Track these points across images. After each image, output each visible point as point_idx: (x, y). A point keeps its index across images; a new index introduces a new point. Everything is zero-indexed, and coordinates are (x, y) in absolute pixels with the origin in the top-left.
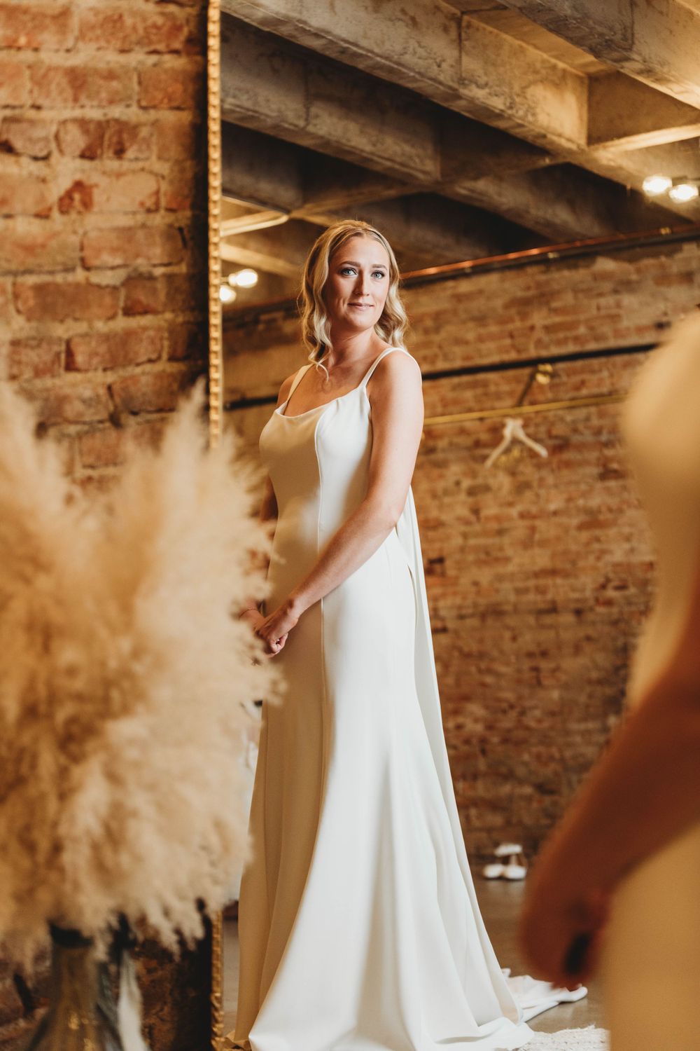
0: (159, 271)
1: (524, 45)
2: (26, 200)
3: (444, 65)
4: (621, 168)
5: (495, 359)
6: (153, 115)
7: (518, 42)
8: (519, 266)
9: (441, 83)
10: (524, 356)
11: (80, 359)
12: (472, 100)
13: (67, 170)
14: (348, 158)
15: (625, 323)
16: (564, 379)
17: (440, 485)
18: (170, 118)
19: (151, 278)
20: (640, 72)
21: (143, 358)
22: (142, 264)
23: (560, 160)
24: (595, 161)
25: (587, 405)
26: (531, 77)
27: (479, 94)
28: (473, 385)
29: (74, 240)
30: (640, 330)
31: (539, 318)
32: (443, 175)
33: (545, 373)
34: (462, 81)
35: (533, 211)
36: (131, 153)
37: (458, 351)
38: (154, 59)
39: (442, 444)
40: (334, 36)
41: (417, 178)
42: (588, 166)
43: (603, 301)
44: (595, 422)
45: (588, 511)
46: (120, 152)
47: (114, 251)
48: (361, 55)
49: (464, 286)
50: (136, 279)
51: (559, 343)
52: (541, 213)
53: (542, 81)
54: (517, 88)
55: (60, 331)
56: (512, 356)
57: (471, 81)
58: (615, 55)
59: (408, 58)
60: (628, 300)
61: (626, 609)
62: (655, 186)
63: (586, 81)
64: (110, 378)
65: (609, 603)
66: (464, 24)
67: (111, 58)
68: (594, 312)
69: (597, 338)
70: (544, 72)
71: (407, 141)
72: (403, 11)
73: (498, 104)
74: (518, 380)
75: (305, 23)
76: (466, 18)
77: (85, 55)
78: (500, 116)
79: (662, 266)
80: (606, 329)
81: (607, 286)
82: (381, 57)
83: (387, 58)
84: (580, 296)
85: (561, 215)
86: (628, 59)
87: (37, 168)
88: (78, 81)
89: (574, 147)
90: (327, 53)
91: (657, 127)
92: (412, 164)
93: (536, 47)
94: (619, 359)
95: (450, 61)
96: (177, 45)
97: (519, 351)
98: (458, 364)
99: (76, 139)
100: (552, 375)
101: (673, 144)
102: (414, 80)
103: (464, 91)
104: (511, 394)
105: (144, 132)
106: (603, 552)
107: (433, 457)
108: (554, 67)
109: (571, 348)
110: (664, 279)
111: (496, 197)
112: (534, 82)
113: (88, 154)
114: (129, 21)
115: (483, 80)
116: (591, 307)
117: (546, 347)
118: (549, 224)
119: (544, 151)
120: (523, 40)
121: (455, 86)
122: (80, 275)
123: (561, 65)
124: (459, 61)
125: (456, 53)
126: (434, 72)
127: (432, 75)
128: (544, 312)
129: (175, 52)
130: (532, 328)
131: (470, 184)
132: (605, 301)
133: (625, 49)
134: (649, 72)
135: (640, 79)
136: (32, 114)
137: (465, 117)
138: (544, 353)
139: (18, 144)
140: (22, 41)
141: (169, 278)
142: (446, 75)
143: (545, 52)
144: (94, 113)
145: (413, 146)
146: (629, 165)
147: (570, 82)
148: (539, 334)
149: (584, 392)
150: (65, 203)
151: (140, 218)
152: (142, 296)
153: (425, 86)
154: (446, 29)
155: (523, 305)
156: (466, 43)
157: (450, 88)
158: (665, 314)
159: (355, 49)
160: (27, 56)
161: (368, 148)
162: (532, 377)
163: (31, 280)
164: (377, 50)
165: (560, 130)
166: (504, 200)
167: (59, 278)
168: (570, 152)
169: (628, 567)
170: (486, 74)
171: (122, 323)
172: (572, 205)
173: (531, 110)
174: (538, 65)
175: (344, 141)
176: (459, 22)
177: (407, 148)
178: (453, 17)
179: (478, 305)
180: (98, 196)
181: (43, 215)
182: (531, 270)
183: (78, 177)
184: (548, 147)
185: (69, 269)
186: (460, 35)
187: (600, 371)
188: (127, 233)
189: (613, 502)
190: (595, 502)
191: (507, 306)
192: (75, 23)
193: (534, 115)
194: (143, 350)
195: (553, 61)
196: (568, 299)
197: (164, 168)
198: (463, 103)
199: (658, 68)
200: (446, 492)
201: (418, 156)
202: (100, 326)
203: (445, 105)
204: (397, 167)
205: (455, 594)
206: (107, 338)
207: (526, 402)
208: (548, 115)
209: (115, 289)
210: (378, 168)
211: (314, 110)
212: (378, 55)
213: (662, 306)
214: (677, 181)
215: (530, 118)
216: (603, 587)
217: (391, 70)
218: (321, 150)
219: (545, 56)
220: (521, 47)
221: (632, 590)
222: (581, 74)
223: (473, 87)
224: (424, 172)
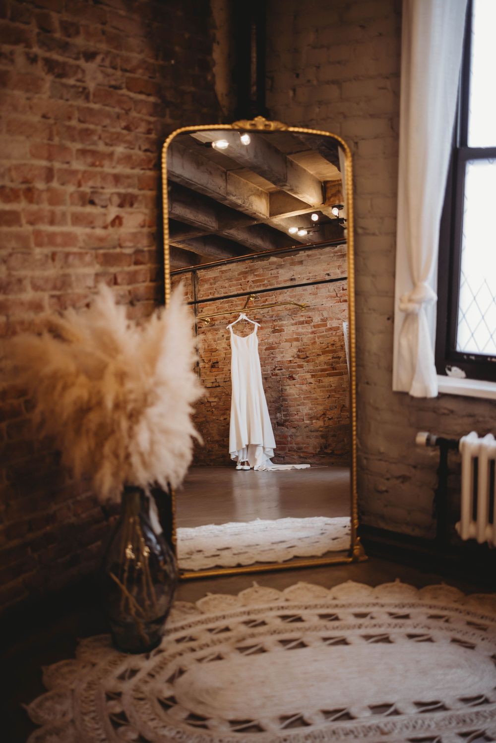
0: (146, 249)
1: (248, 182)
2: (99, 222)
3: (221, 188)
4: (280, 225)
5: (235, 293)
6: (143, 192)
7: (246, 181)
8: (244, 260)
9: (220, 195)
10: (245, 291)
11: (119, 280)
12: (231, 201)
13: (113, 211)
14: (186, 222)
15: (280, 279)
16: (260, 299)
17: (217, 337)
18: (149, 193)
19: (142, 251)
20: (289, 190)
21: (141, 280)
22: (140, 246)
23: (260, 222)
24: (272, 222)
25: (268, 307)
26: (250, 193)
27: (233, 198)
28: (228, 302)
29: (116, 237)
30: (285, 281)
31: (251, 278)
32: (219, 228)
33: (253, 297)
34: (228, 194)
35: (249, 241)
36: (135, 205)
37: (222, 290)
38: (142, 172)
39: (217, 323)
40: (184, 177)
41: (210, 229)
42: (269, 224)
43: (272, 272)
44: (271, 313)
45: (268, 344)
46: (131, 205)
47: (130, 241)
48: (193, 184)
49: (224, 268)
50: (138, 252)
51: (258, 287)
52: (252, 242)
53: (254, 194)
54: (246, 197)
55: (113, 270)
56: (242, 291)
57: (230, 194)
58: (281, 184)
59: (209, 186)
60: (281, 271)
61: (282, 377)
62: (293, 231)
63: (269, 194)
64: (130, 287)
65: (276, 375)
66: (228, 174)
67: (128, 171)
68: (270, 276)
69: (271, 285)
70: (254, 191)
71: (206, 216)
72: (207, 169)
73: (239, 202)
74: (243, 300)
75: (174, 172)
76: (228, 172)
77: (119, 169)
78: (240, 206)
79: (292, 259)
80: (274, 281)
81: (274, 266)
82: (200, 185)
83: (202, 185)
84: (265, 270)
85: (259, 242)
86: (285, 185)
87: (103, 210)
88: (117, 179)
89: (265, 217)
90: (181, 183)
91: (292, 210)
92: (208, 224)
93: (252, 182)
94: (278, 291)
95: (223, 187)
96: (151, 166)
97: (243, 290)
98: (223, 295)
99: (116, 200)
100: (255, 298)
101: (296, 216)
102: (211, 193)
103: (228, 197)
104: (241, 304)
105: (140, 198)
106: (274, 357)
107: (214, 327)
108: (258, 190)
109: (262, 288)
110: (293, 263)
111: (237, 235)
112: (251, 195)
113: (121, 205)
114: (134, 157)
115: (234, 193)
116: (268, 274)
117: (253, 288)
118: (255, 245)
119: (254, 219)
120: (247, 180)
121: (225, 195)
122: (118, 250)
123: (260, 189)
124: (226, 187)
125: (225, 184)
126: (218, 191)
127: (218, 192)
128: (252, 276)
129: (150, 169)
130: (248, 281)
131: (227, 231)
132: (274, 272)
133: (284, 182)
134: (291, 190)
135: (289, 193)
136: (101, 190)
137: (228, 207)
138: (252, 290)
139: (97, 201)
140: (97, 163)
141: (149, 251)
142: (222, 192)
143: (255, 184)
144: (122, 190)
145: (208, 218)
146: (283, 224)
147: (263, 195)
148: (250, 283)
149: (267, 303)
150: (113, 223)
151: (139, 229)
152: (140, 258)
153: (214, 195)
154: (221, 176)
155: (245, 274)
156: (228, 181)
157: (223, 196)
158: (293, 276)
159: (191, 182)
160: (98, 169)
161: (193, 218)
162: (249, 299)
163: (101, 251)
164: (199, 183)
165: (261, 211)
166: (239, 237)
167: (111, 251)
168: (264, 219)
169: (282, 362)
170: (236, 192)
171: (133, 268)
172: (262, 238)
173: (251, 204)
174: (253, 189)
175: (185, 216)
176: (226, 175)
177: (207, 219)
178: (224, 172)
179: (229, 274)
180: (124, 221)
181: (105, 227)
182: (247, 262)
183: (117, 214)
184: (256, 217)
185: (114, 247)
186: (226, 178)
187: (272, 296)
188: (134, 235)
189: (277, 340)
190: (271, 341)
191: (239, 275)
192: (116, 157)
193: (252, 206)
194: (141, 278)
195: (258, 187)
196: (261, 271)
197: (146, 211)
198: (227, 201)
199: (295, 188)
200: (219, 339)
201: (210, 221)
202: (127, 269)
203: (221, 202)
204: (203, 225)
205: (223, 374)
206: (128, 273)
207: (247, 308)
208: (256, 206)
209: (130, 255)
210: (196, 225)
211: (174, 205)
212: (199, 184)
213: (292, 273)
214: (300, 229)
215: (250, 207)
216: (274, 369)
217: (203, 190)
218: (176, 219)
219: (255, 186)
220: (247, 183)
221: (284, 370)
222: (267, 192)
223: (231, 196)
224: (212, 227)
